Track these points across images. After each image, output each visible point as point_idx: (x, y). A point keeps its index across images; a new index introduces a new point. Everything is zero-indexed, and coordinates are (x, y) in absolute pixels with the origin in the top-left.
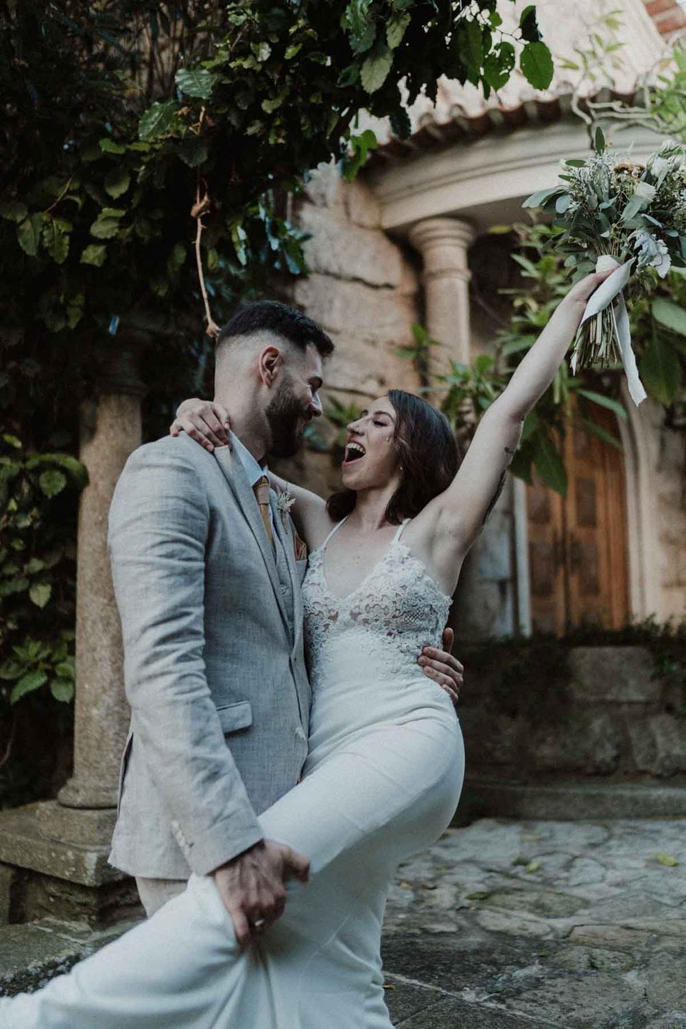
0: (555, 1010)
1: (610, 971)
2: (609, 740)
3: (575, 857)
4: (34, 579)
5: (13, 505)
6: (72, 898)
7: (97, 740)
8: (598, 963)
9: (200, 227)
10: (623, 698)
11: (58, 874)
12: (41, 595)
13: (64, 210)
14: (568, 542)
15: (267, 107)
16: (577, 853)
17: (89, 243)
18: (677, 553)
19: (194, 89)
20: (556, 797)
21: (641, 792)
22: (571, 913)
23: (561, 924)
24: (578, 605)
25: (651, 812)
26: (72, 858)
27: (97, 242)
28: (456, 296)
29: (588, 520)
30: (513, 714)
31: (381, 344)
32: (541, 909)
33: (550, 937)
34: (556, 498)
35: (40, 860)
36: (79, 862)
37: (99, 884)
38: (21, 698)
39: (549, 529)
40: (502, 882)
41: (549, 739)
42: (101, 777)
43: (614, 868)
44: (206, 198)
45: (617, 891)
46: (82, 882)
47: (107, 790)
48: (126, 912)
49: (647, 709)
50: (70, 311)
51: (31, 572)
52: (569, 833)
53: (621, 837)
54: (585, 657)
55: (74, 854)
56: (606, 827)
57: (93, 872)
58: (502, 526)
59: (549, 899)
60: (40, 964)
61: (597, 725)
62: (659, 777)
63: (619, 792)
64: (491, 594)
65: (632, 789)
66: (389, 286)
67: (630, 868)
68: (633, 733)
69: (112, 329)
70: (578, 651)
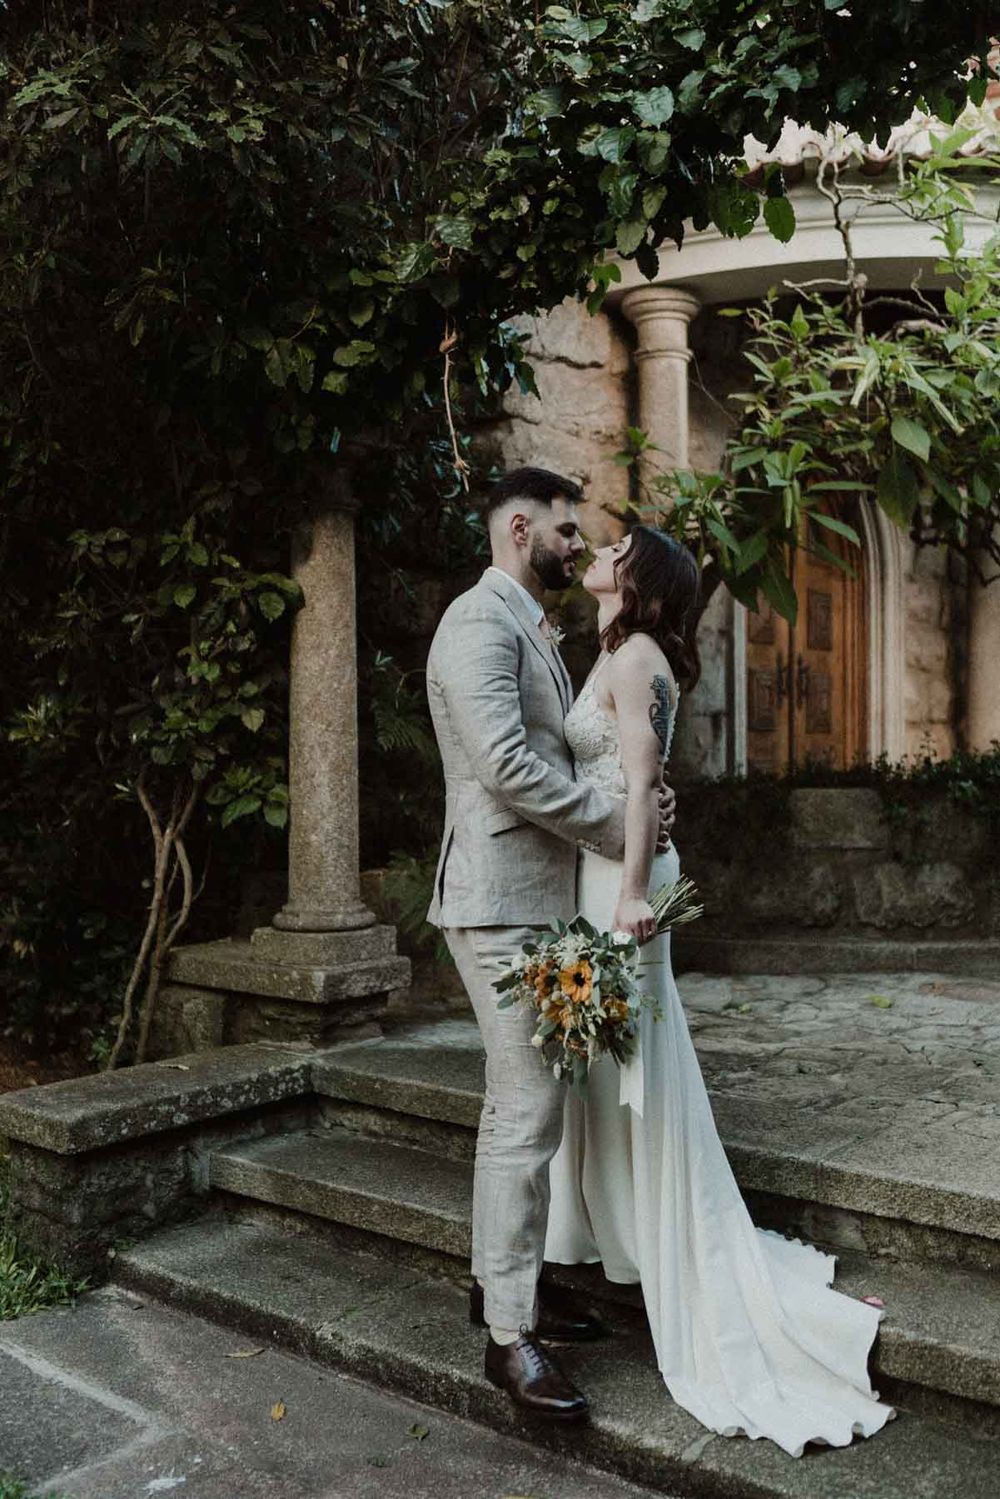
0: (766, 1095)
1: (816, 1074)
2: (831, 889)
3: (788, 1003)
4: (249, 702)
5: (231, 627)
6: (292, 1019)
7: (316, 866)
8: (806, 1070)
9: (448, 363)
10: (847, 845)
11: (282, 995)
12: (254, 720)
13: (309, 338)
14: (796, 667)
15: (522, 254)
16: (791, 999)
17: (331, 369)
18: (929, 683)
19: (455, 238)
20: (769, 950)
21: (862, 946)
22: (783, 1040)
23: (772, 1047)
24: (804, 741)
25: (871, 966)
26: (298, 977)
27: (339, 369)
28: (675, 380)
29: (820, 641)
30: (727, 861)
31: (586, 434)
32: (752, 1037)
33: (762, 1054)
34: (782, 624)
35: (260, 982)
36: (306, 980)
37: (327, 1001)
38: (234, 822)
39: (773, 652)
40: (711, 1020)
41: (765, 889)
42: (320, 902)
43: (827, 1008)
44: (454, 334)
45: (829, 1026)
46: (307, 999)
47: (328, 914)
48: (345, 1033)
49: (874, 857)
50: (300, 433)
51: (246, 695)
52: (783, 986)
53: (837, 987)
54: (808, 800)
55: (299, 974)
56: (821, 979)
57: (321, 989)
58: (718, 650)
59: (760, 1030)
60: (278, 1069)
61: (817, 873)
62: (882, 929)
63: (840, 945)
64: (702, 728)
65: (853, 943)
66: (596, 365)
67: (843, 1009)
68: (857, 882)
69: (334, 447)
70: (799, 792)
